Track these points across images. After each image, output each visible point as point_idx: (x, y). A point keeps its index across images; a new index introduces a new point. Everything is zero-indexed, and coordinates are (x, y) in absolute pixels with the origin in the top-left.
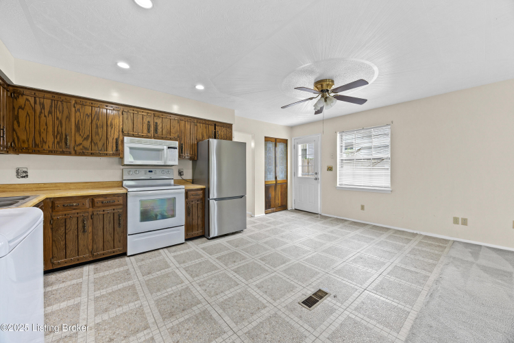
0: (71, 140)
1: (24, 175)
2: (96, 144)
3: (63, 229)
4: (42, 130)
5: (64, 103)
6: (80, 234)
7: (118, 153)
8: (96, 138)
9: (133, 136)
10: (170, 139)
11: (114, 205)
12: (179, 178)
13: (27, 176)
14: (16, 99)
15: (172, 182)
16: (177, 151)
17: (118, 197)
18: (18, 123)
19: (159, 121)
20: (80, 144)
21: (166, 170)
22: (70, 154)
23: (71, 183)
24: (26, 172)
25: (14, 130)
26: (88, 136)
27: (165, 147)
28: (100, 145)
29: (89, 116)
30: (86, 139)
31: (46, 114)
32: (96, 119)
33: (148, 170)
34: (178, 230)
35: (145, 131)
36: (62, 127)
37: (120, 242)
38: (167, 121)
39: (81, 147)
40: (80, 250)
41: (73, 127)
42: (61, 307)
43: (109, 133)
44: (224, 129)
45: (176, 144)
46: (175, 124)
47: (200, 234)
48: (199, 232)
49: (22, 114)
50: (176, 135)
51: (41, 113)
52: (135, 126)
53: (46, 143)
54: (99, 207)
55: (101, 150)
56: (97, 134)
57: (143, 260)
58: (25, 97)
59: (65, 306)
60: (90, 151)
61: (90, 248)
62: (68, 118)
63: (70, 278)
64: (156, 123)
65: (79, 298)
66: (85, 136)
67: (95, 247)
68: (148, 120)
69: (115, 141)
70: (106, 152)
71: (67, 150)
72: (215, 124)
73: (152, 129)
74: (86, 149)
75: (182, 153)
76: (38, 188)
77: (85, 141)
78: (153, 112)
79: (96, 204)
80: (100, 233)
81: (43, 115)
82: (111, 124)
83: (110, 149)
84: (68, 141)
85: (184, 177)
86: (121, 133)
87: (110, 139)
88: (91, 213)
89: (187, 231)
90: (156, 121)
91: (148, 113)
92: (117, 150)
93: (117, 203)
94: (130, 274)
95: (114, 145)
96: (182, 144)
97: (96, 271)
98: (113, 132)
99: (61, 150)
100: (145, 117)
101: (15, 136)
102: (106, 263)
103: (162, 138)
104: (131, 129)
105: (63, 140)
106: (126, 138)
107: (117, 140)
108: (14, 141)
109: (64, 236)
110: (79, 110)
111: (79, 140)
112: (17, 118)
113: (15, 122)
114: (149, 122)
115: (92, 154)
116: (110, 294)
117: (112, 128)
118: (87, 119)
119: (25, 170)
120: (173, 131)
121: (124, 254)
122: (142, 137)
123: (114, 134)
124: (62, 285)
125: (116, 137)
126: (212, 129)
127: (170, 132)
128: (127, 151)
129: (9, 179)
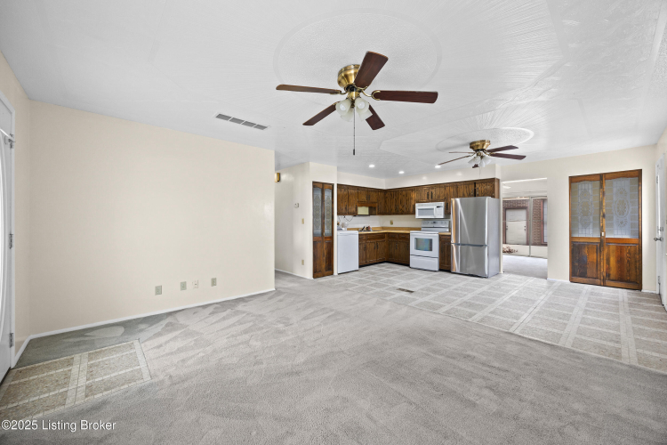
2: (406, 208)
3: (391, 245)
7: (414, 213)
8: (406, 206)
9: (420, 202)
10: (440, 201)
14: (386, 194)
16: (443, 208)
17: (406, 235)
18: (386, 203)
19: (433, 191)
21: (444, 221)
27: (435, 207)
28: (408, 209)
32: (406, 197)
33: (433, 221)
34: (434, 260)
35: (426, 199)
36: (396, 203)
38: (437, 190)
41: (400, 202)
43: (411, 203)
44: (485, 185)
45: (443, 204)
46: (443, 190)
50: (444, 197)
51: (391, 198)
52: (421, 197)
54: (401, 239)
56: (407, 203)
58: (388, 193)
64: (432, 193)
66: (403, 206)
68: (428, 191)
69: (413, 206)
72: (475, 183)
73: (430, 197)
75: (447, 210)
78: (430, 186)
79: (400, 237)
80: (401, 251)
83: (411, 211)
84: (398, 208)
86: (415, 202)
87: (411, 206)
88: (399, 241)
91: (427, 187)
92: (413, 211)
93: (405, 238)
95: (412, 209)
100: (426, 190)
103: (435, 201)
104: (419, 199)
106: (416, 204)
110: (401, 194)
111: (401, 207)
114: (428, 193)
117: (412, 199)
118: (404, 198)
119: (392, 221)
120: (441, 195)
122: (425, 202)
123: (413, 203)
126: (472, 187)
127: (439, 197)
128: (417, 211)
129: (389, 225)
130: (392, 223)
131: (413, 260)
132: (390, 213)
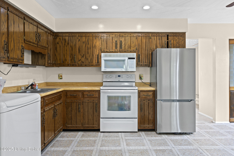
0: (76, 58)
1: (61, 77)
2: (87, 59)
3: (70, 108)
4: (65, 54)
5: (74, 37)
6: (77, 112)
7: (99, 65)
8: (87, 56)
9: (107, 52)
10: (131, 52)
11: (93, 98)
12: (140, 81)
13: (62, 78)
14: (56, 39)
15: (134, 84)
16: (135, 60)
17: (95, 92)
18: (57, 51)
19: (123, 39)
20: (80, 60)
21: (130, 75)
22: (76, 66)
23: (79, 83)
24: (61, 76)
25: (55, 55)
26: (84, 54)
27: (127, 58)
28: (89, 59)
29: (84, 43)
30: (83, 57)
31: (67, 45)
32: (87, 44)
33: (118, 75)
34: (133, 121)
35: (114, 48)
36: (72, 51)
37: (96, 121)
38: (128, 38)
39: (81, 61)
40: (77, 122)
41: (77, 50)
42: (60, 150)
43: (94, 52)
44: (176, 38)
45: (134, 55)
46: (134, 39)
47: (150, 128)
48: (150, 126)
49: (58, 46)
50: (135, 48)
51: (65, 44)
52: (108, 45)
53: (66, 60)
54: (86, 98)
55: (89, 63)
56: (88, 53)
57: (106, 137)
58: (59, 37)
59: (61, 150)
60: (85, 64)
61: (82, 122)
62: (75, 45)
63: (71, 136)
64: (121, 41)
65: (68, 148)
66: (82, 55)
67: (84, 122)
68: (116, 40)
69: (97, 56)
70: (92, 64)
71: (75, 64)
72: (168, 35)
73: (118, 46)
74: (83, 62)
75: (139, 62)
76: (65, 85)
77: (82, 58)
78: (118, 34)
79: (85, 96)
80: (86, 114)
81: (65, 46)
82: (95, 46)
83: (94, 62)
84: (75, 58)
85: (144, 81)
86: (100, 51)
87: (94, 56)
88: (82, 101)
89: (140, 123)
90: (121, 40)
91: (116, 35)
92: (98, 62)
93: (94, 96)
94: (95, 143)
95: (97, 59)
96: (139, 55)
97: (83, 136)
98: (96, 51)
99: (72, 64)
100: (114, 38)
101: (56, 58)
102: (89, 133)
103: (125, 52)
104: (106, 48)
105: (73, 58)
106: (102, 54)
107: (98, 55)
108: (55, 61)
109: (71, 112)
110: (80, 40)
111: (80, 57)
112: (56, 48)
113: (56, 51)
114: (116, 41)
115: (86, 66)
116: (80, 151)
117: (95, 48)
118: (83, 45)
119: (61, 75)
120: (132, 45)
121: (98, 130)
122: (112, 52)
123: (96, 52)
124: (66, 139)
125: (97, 54)
126: (165, 39)
127: (130, 47)
128: (103, 63)
129: (56, 80)
130: (60, 77)
131: (104, 125)
132: (62, 64)
